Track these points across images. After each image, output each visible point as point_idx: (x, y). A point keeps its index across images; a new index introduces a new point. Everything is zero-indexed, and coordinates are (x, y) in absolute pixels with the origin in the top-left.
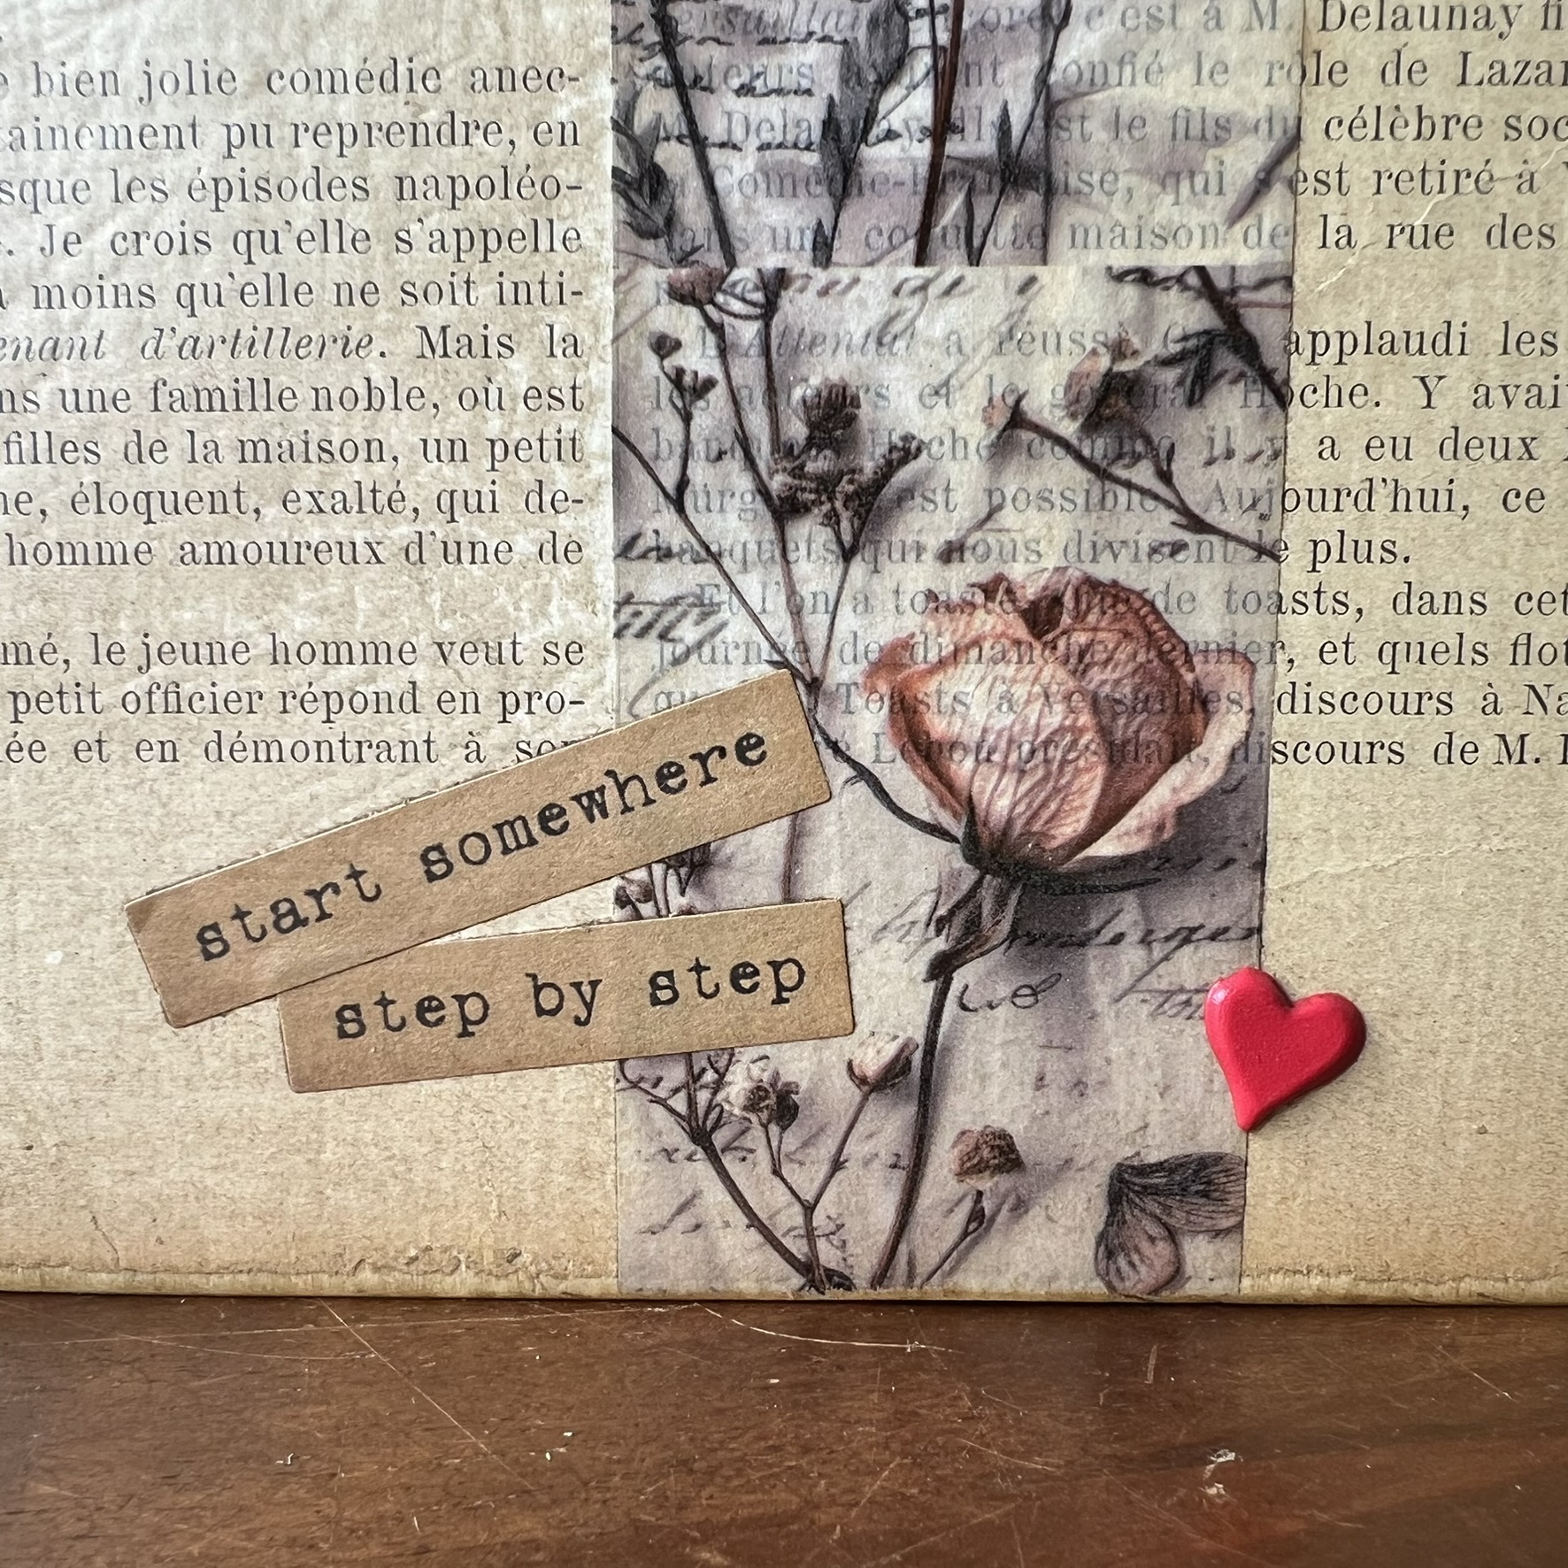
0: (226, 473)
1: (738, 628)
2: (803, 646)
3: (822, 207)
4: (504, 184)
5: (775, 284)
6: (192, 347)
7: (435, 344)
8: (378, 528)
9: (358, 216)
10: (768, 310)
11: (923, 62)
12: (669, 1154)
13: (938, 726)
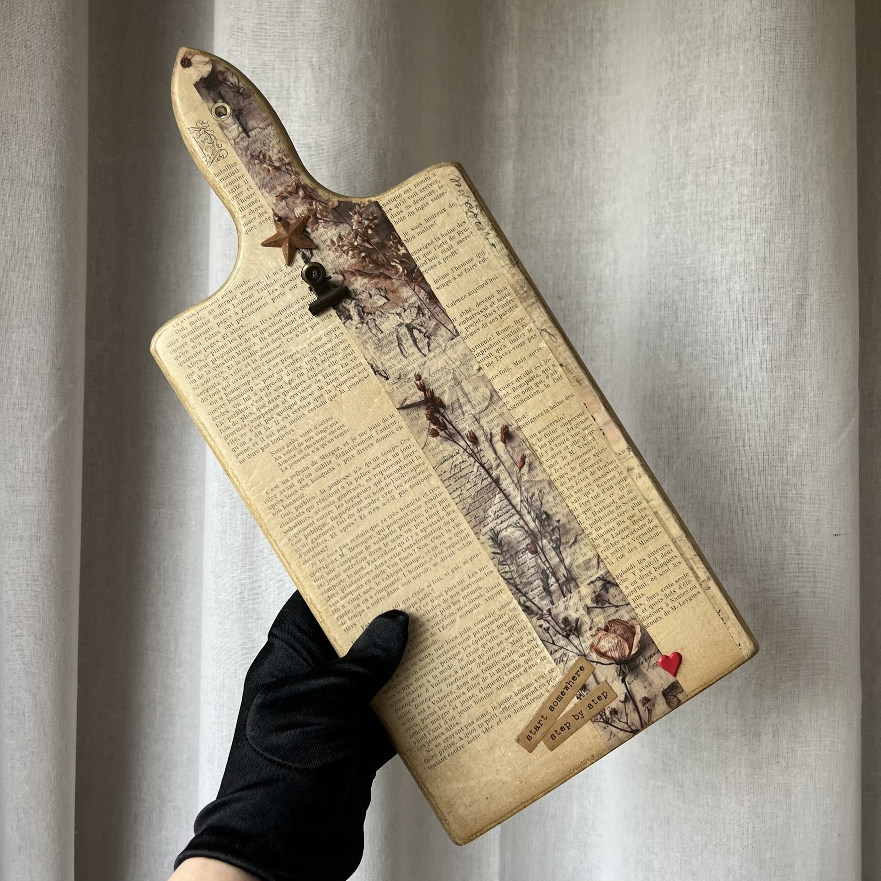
0: (497, 675)
1: (571, 654)
2: (580, 651)
3: (549, 598)
4: (510, 619)
5: (549, 611)
6: (483, 663)
7: (513, 643)
8: (519, 671)
9: (494, 634)
10: (550, 614)
11: (550, 575)
12: (605, 728)
13: (603, 651)
